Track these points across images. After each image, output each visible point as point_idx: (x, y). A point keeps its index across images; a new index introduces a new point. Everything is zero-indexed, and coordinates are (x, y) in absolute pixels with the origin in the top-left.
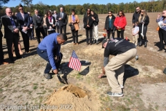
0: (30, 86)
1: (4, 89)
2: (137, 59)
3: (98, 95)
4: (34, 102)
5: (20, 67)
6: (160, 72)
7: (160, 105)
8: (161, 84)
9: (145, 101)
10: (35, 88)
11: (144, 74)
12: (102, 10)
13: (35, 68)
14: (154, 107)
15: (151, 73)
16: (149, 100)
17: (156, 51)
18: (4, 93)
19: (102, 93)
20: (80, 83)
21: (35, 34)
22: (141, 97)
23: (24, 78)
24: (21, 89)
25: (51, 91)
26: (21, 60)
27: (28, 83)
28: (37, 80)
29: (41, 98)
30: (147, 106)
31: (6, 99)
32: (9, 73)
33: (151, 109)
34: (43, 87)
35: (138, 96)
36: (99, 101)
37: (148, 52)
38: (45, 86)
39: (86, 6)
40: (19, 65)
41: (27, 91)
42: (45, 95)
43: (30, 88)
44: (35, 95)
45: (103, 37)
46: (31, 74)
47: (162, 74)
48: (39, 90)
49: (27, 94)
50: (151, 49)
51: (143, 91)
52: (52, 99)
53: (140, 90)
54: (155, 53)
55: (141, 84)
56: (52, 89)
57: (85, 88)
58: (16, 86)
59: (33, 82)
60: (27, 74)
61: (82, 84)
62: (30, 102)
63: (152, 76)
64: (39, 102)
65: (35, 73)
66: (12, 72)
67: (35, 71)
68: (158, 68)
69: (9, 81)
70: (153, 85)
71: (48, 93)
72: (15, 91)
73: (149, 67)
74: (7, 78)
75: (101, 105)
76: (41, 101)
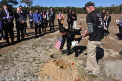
0: (31, 59)
1: (15, 59)
2: (102, 44)
3: (76, 66)
4: (33, 68)
5: (24, 46)
6: (117, 53)
7: (117, 75)
8: (118, 61)
9: (107, 72)
10: (34, 60)
11: (107, 54)
12: (79, 11)
13: (34, 47)
14: (113, 76)
15: (111, 54)
16: (110, 71)
17: (115, 39)
18: (14, 62)
19: (79, 65)
20: (63, 58)
21: (34, 25)
22: (104, 69)
23: (27, 53)
24: (25, 60)
25: (44, 62)
26: (25, 42)
27: (30, 56)
28: (35, 55)
29: (38, 66)
30: (108, 75)
31: (16, 66)
32: (17, 49)
33: (111, 77)
34: (39, 60)
35: (102, 68)
36: (77, 71)
37: (109, 40)
38: (41, 59)
39: (68, 8)
40: (23, 45)
41: (29, 61)
42: (41, 65)
43: (31, 60)
44: (34, 64)
45: (79, 29)
46: (31, 51)
47: (119, 55)
48: (37, 62)
49: (29, 63)
50: (112, 38)
51: (106, 65)
52: (45, 67)
53: (104, 64)
54: (114, 41)
55: (105, 61)
56: (45, 61)
57: (67, 61)
58: (22, 58)
59: (33, 56)
60: (29, 51)
61: (66, 59)
62: (31, 69)
63: (112, 56)
64: (37, 69)
65: (34, 50)
66: (19, 49)
67: (34, 49)
68: (116, 51)
69: (17, 55)
70: (112, 62)
71: (42, 64)
72: (21, 61)
73: (110, 50)
74: (16, 53)
75: (78, 73)
76: (38, 69)
